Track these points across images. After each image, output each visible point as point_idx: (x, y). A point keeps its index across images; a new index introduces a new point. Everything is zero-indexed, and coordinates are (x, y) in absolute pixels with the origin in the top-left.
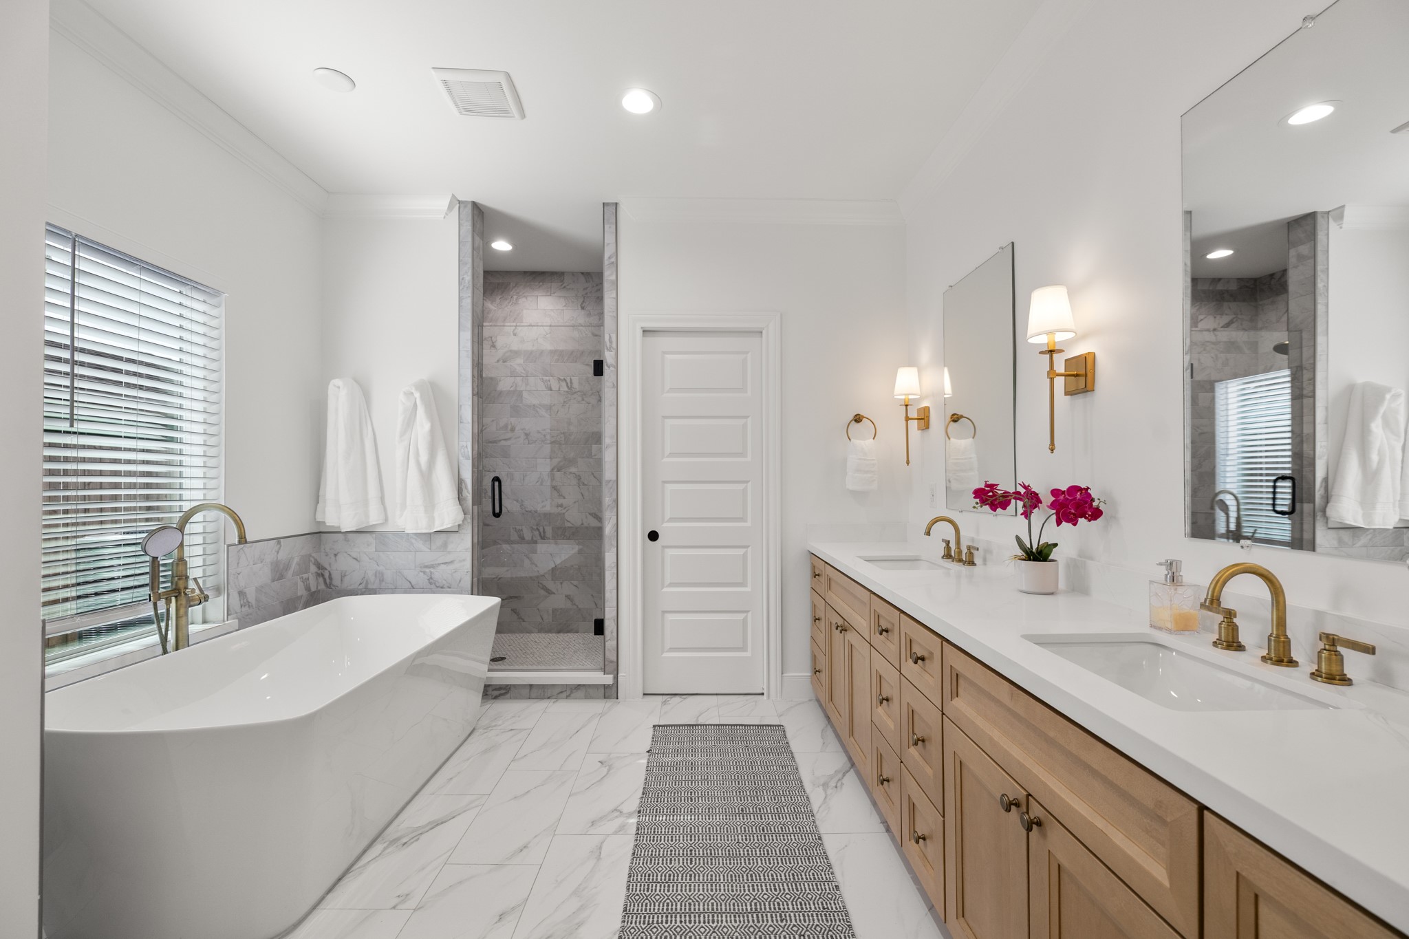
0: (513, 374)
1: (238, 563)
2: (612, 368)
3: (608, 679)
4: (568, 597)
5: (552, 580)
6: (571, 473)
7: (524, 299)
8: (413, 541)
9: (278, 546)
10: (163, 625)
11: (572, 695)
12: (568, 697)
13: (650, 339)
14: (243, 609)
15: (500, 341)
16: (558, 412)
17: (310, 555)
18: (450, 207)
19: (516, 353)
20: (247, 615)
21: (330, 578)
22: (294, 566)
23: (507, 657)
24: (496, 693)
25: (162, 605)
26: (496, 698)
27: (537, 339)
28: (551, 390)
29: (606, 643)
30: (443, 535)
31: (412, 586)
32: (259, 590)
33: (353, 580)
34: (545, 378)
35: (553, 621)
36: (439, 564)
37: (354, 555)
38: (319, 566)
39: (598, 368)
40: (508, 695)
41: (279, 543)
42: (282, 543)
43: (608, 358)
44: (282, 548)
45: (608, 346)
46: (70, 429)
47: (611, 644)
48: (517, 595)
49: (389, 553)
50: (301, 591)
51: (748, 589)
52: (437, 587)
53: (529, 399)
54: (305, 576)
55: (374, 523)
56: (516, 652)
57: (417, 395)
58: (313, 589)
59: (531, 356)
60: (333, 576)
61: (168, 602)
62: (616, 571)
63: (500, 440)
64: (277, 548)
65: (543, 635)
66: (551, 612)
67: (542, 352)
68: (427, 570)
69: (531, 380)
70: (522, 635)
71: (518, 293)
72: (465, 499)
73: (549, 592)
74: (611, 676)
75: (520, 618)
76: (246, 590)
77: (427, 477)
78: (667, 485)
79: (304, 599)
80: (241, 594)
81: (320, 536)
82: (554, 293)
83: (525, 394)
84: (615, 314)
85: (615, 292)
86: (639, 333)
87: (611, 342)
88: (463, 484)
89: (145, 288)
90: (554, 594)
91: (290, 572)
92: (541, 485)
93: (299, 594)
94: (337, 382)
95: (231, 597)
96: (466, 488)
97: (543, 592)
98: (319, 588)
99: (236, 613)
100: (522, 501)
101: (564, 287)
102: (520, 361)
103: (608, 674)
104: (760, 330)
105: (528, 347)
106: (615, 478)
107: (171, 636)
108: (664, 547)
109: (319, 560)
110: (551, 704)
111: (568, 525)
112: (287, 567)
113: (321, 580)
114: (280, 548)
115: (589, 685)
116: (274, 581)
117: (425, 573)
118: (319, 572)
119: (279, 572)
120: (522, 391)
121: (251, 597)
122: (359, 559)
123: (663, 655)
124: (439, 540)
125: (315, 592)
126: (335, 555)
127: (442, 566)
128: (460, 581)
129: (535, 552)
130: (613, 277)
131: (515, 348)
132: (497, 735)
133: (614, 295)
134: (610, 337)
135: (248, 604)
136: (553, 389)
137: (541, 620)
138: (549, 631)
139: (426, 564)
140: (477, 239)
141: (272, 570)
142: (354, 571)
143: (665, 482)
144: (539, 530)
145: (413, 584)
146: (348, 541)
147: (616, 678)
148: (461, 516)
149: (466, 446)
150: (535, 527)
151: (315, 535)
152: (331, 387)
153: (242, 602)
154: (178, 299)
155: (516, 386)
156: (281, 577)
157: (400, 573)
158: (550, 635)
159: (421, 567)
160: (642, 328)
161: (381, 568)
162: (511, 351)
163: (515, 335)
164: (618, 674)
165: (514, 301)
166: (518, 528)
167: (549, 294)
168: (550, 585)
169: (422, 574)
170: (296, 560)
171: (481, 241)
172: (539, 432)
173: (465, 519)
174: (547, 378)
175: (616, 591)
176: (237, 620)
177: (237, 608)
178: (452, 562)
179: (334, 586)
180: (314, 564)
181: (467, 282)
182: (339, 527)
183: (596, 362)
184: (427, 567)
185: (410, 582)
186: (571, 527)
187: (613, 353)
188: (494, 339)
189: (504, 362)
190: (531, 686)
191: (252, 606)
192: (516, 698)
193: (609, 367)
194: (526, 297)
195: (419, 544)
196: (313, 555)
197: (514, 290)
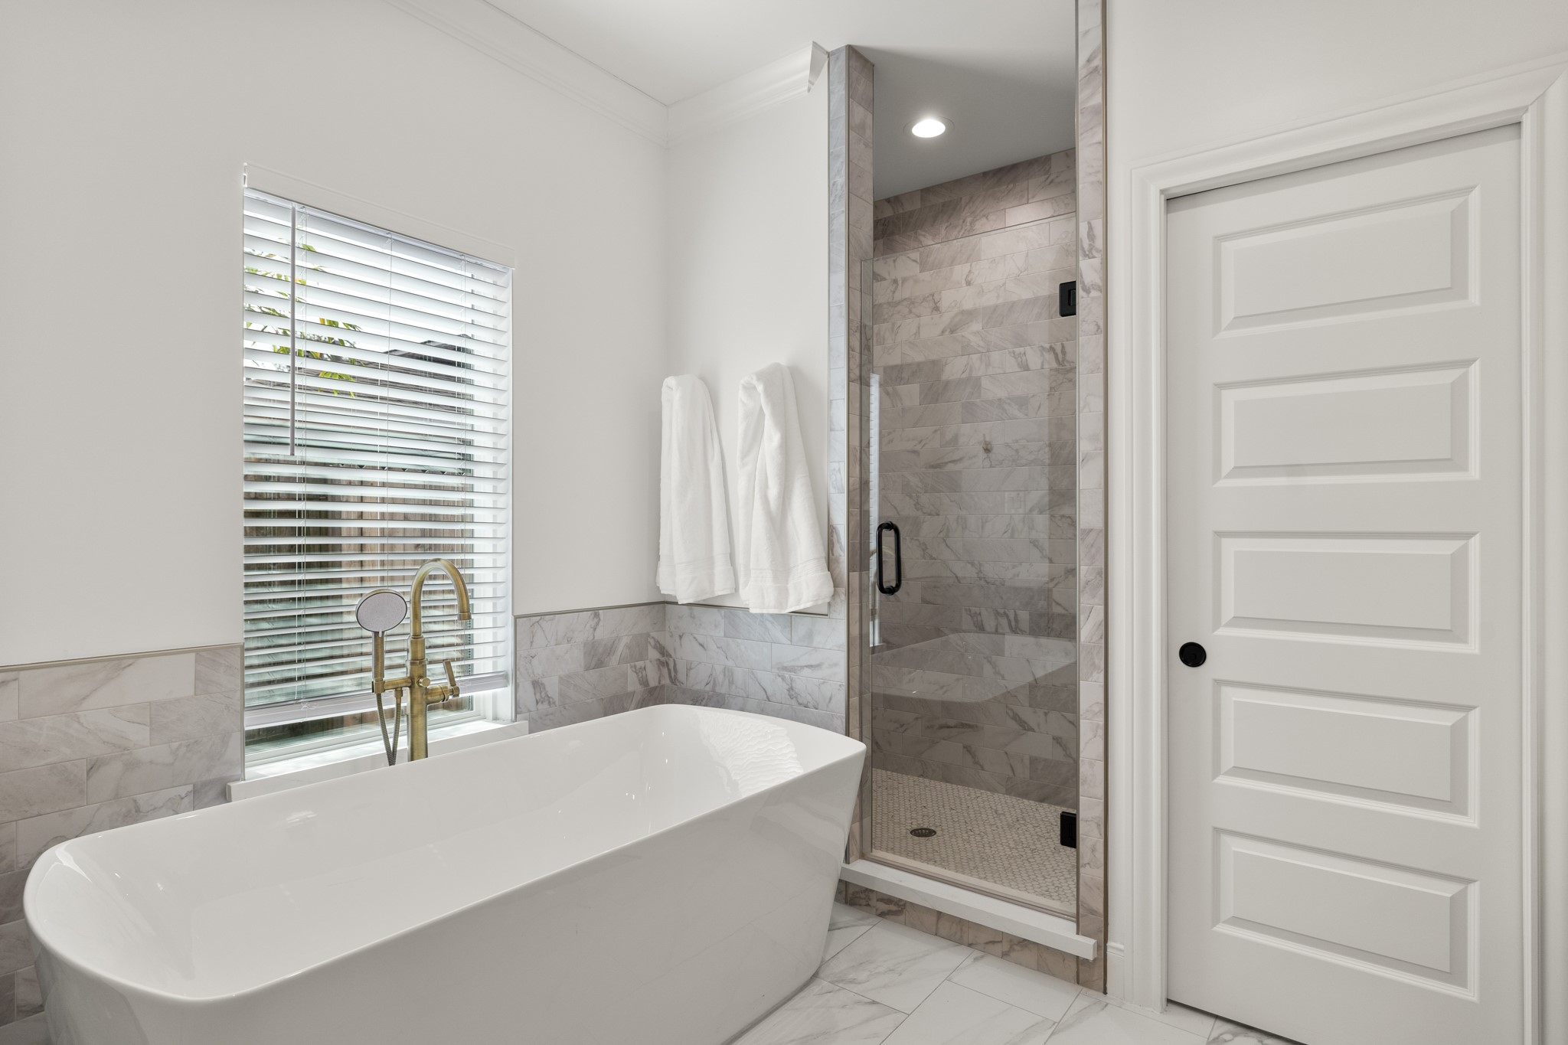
0: (967, 350)
1: (532, 642)
2: (1094, 294)
3: (1084, 947)
4: (1057, 740)
5: (1030, 706)
6: (1063, 516)
7: (984, 220)
8: (769, 625)
9: (596, 620)
10: (390, 727)
11: (1013, 955)
12: (1005, 955)
13: (1184, 215)
14: (540, 706)
15: (947, 298)
16: (1039, 407)
17: (648, 635)
18: (814, 69)
19: (970, 315)
20: (547, 715)
21: (676, 671)
22: (621, 648)
23: (939, 832)
24: (883, 907)
25: (389, 697)
26: (882, 915)
27: (1004, 284)
28: (1028, 369)
29: (1082, 870)
30: (807, 619)
31: (768, 698)
32: (565, 681)
33: (697, 680)
34: (1018, 350)
35: (1031, 778)
36: (802, 667)
37: (701, 639)
38: (662, 650)
39: (1068, 299)
40: (901, 918)
41: (597, 615)
42: (602, 617)
43: (1088, 272)
44: (601, 623)
45: (1086, 246)
46: (292, 458)
47: (1091, 873)
48: (971, 723)
49: (739, 641)
50: (633, 685)
51: (1471, 821)
52: (800, 704)
53: (992, 390)
54: (640, 664)
55: (720, 593)
56: (957, 825)
57: (760, 388)
58: (653, 683)
59: (995, 315)
60: (679, 667)
61: (399, 694)
62: (1102, 723)
63: (946, 463)
64: (593, 623)
65: (1012, 800)
66: (1027, 762)
67: (1012, 305)
68: (787, 675)
69: (995, 356)
70: (978, 793)
71: (973, 212)
72: (837, 561)
73: (1025, 726)
74: (1092, 942)
75: (977, 763)
76: (544, 681)
77: (778, 525)
78: (1225, 541)
79: (637, 698)
80: (537, 685)
81: (665, 607)
82: (1033, 197)
83: (985, 383)
84: (1100, 177)
85: (1100, 130)
86: (1156, 204)
87: (1091, 236)
88: (835, 536)
89: (397, 268)
90: (1033, 731)
91: (615, 659)
92: (1012, 537)
93: (630, 689)
94: (670, 381)
95: (520, 689)
96: (839, 542)
97: (1013, 725)
98: (663, 682)
99: (529, 711)
100: (980, 565)
101: (1052, 181)
102: (976, 326)
103: (1085, 935)
104: (1512, 118)
105: (989, 300)
106: (1101, 525)
107: (403, 743)
108: (1219, 683)
109: (662, 642)
110: (969, 961)
111: (1057, 610)
112: (610, 651)
113: (665, 671)
114: (597, 624)
115: (1047, 948)
116: (587, 670)
117: (783, 679)
118: (663, 659)
119: (597, 657)
120: (979, 379)
121: (553, 688)
122: (705, 646)
123: (1215, 929)
124: (803, 625)
125: (655, 688)
126: (681, 637)
127: (806, 669)
128: (830, 699)
129: (1000, 652)
130: (1098, 99)
131: (968, 305)
132: (844, 1007)
133: (1099, 137)
134: (1091, 228)
135: (549, 700)
136: (1032, 366)
137: (1011, 774)
138: (1025, 795)
139: (786, 665)
140: (860, 112)
141: (585, 654)
142: (700, 663)
143: (1220, 534)
144: (1007, 616)
145: (769, 693)
146: (694, 618)
147: (1103, 947)
148: (829, 589)
149: (839, 470)
150: (1002, 611)
151: (656, 606)
152: (664, 389)
153: (538, 697)
154: (469, 287)
155: (971, 370)
156: (600, 664)
157: (753, 674)
158: (1025, 801)
159: (778, 668)
160: (1162, 192)
161: (730, 663)
162: (963, 312)
163: (969, 283)
164: (1106, 940)
165: (968, 227)
166: (974, 609)
167: (1024, 200)
168: (1027, 714)
169: (779, 679)
170: (624, 641)
171: (870, 116)
172: (1007, 445)
173: (835, 595)
174: (1022, 350)
175: (1102, 764)
176: (527, 722)
177: (532, 705)
178: (819, 666)
179: (679, 682)
180: (655, 647)
181: (839, 187)
182: (675, 597)
183: (1063, 286)
184: (785, 669)
185: (766, 692)
186: (1063, 615)
187: (1097, 262)
188: (936, 297)
189: (952, 332)
190: (939, 914)
191: (554, 703)
192: (913, 926)
193: (1087, 291)
194: (986, 216)
195: (777, 632)
196: (653, 634)
197: (967, 207)
